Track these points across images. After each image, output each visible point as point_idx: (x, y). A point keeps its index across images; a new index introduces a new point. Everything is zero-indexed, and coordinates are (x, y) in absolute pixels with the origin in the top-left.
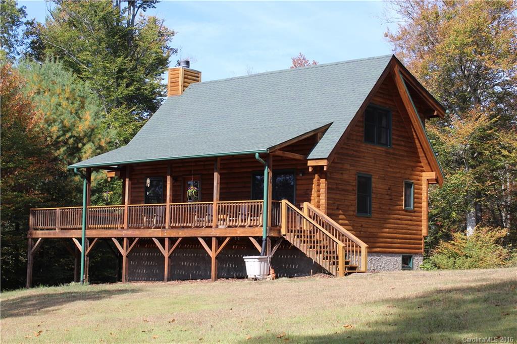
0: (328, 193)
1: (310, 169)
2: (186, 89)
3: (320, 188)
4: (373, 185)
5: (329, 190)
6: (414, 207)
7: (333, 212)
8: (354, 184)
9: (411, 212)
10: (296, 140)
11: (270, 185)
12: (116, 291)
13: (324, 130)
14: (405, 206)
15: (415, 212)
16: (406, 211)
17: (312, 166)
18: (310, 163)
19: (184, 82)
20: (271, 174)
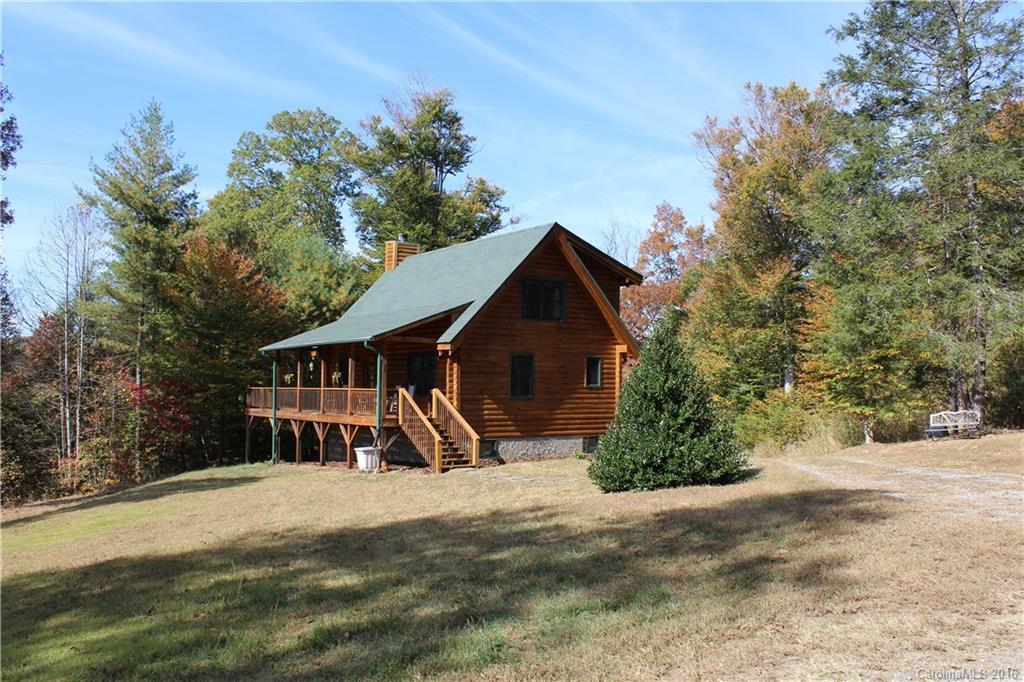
0: (461, 377)
1: (440, 354)
2: (400, 263)
3: (453, 373)
4: (537, 364)
5: (463, 374)
6: (602, 384)
7: (475, 397)
8: (506, 365)
9: (598, 389)
10: (419, 324)
11: (384, 374)
12: (223, 480)
13: (460, 310)
14: (588, 383)
15: (603, 389)
16: (589, 389)
17: (442, 351)
18: (440, 347)
19: (398, 256)
20: (385, 362)
